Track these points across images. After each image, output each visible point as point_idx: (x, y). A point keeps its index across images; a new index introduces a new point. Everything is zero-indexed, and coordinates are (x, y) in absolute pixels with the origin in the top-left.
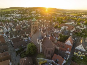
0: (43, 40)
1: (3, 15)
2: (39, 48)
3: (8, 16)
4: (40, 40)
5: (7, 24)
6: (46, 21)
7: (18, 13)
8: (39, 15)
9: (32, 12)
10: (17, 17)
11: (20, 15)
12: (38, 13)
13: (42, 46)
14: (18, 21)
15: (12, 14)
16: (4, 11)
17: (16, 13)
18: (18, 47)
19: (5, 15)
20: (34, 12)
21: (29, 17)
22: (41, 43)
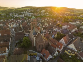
0: (36, 35)
1: (18, 13)
2: (33, 42)
3: (21, 14)
4: (34, 35)
5: (18, 20)
6: (51, 19)
7: (29, 11)
8: (48, 14)
9: (41, 11)
10: (28, 15)
11: (31, 13)
12: (47, 12)
13: (35, 41)
14: (27, 19)
15: (25, 13)
16: (19, 10)
17: (28, 11)
18: (18, 40)
19: (19, 13)
20: (43, 11)
21: (38, 15)
22: (34, 38)
